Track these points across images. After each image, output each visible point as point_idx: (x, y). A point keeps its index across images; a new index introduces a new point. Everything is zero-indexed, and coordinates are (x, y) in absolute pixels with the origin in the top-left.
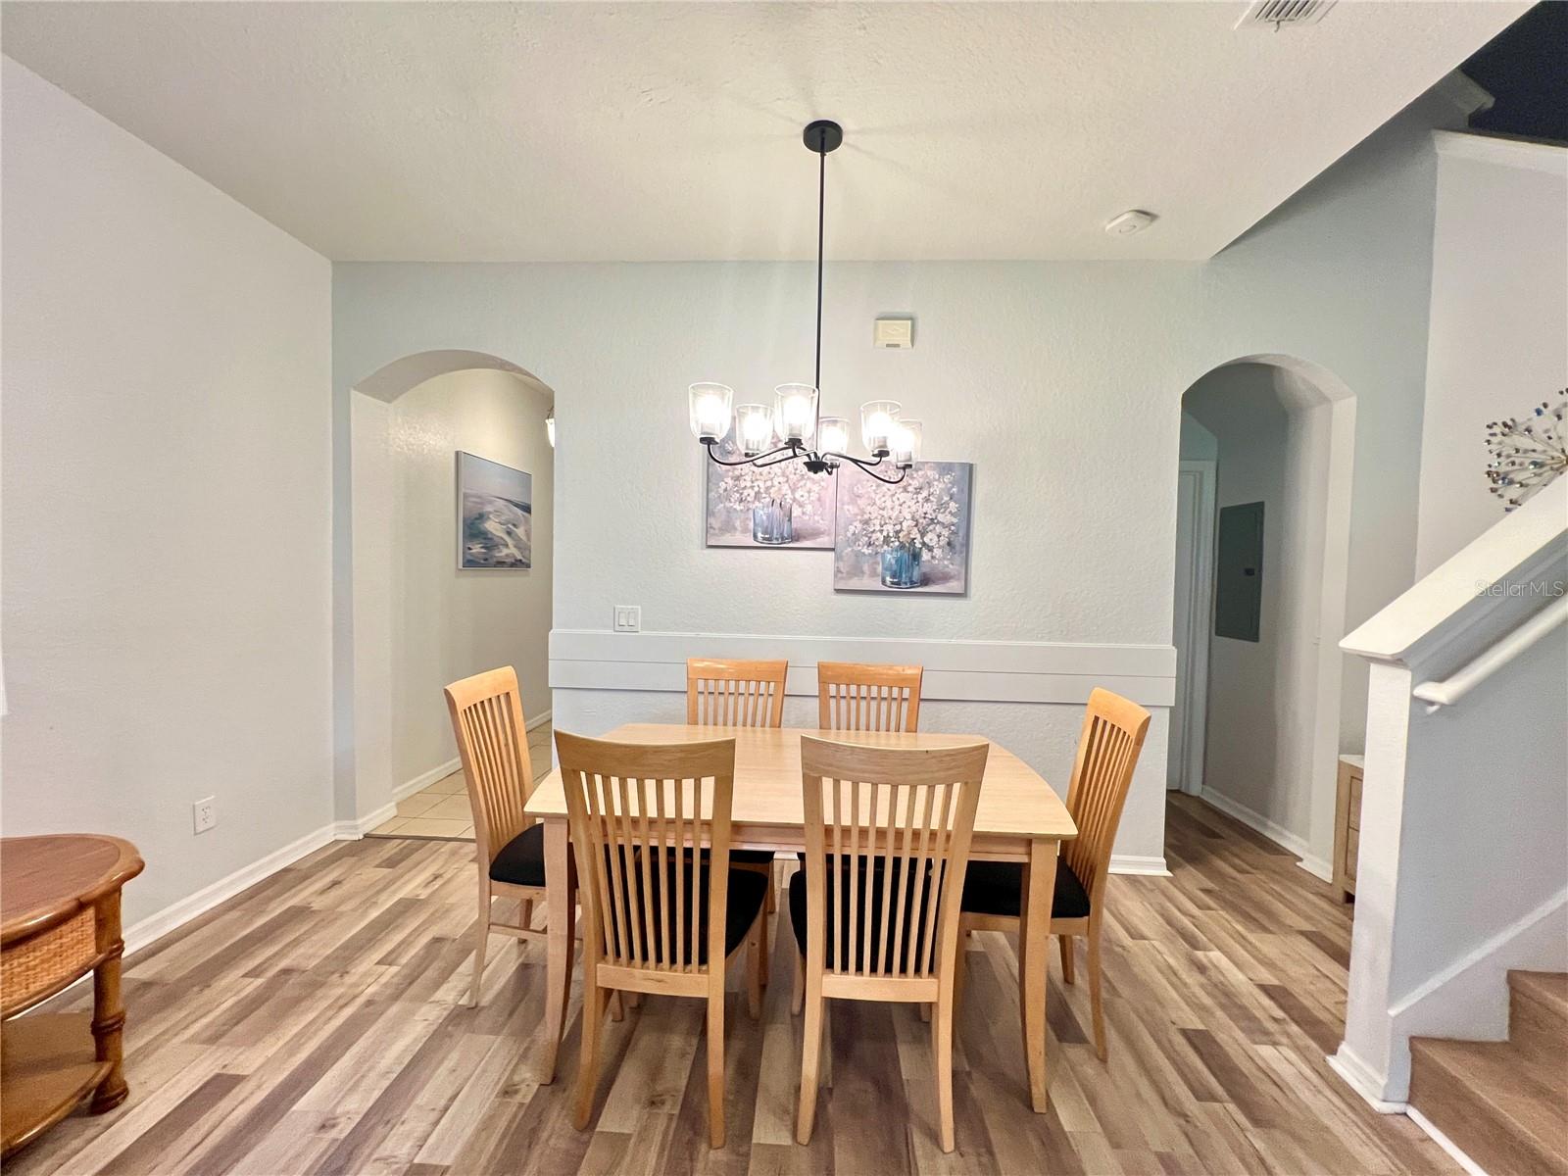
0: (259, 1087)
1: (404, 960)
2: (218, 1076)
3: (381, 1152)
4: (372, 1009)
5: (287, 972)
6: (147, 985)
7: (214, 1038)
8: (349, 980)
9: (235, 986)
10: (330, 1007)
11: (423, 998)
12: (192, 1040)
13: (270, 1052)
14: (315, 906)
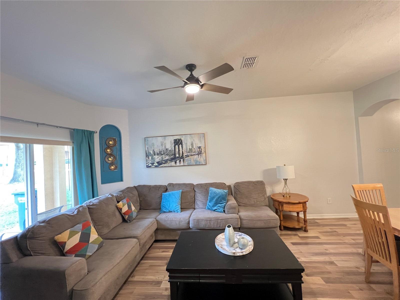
0: (322, 241)
1: (356, 241)
2: (318, 237)
3: (331, 257)
4: (345, 243)
5: (335, 231)
6: (317, 223)
7: (320, 232)
8: (344, 238)
9: (327, 229)
10: (339, 239)
11: (355, 248)
12: (318, 231)
13: (326, 238)
14: (348, 226)
